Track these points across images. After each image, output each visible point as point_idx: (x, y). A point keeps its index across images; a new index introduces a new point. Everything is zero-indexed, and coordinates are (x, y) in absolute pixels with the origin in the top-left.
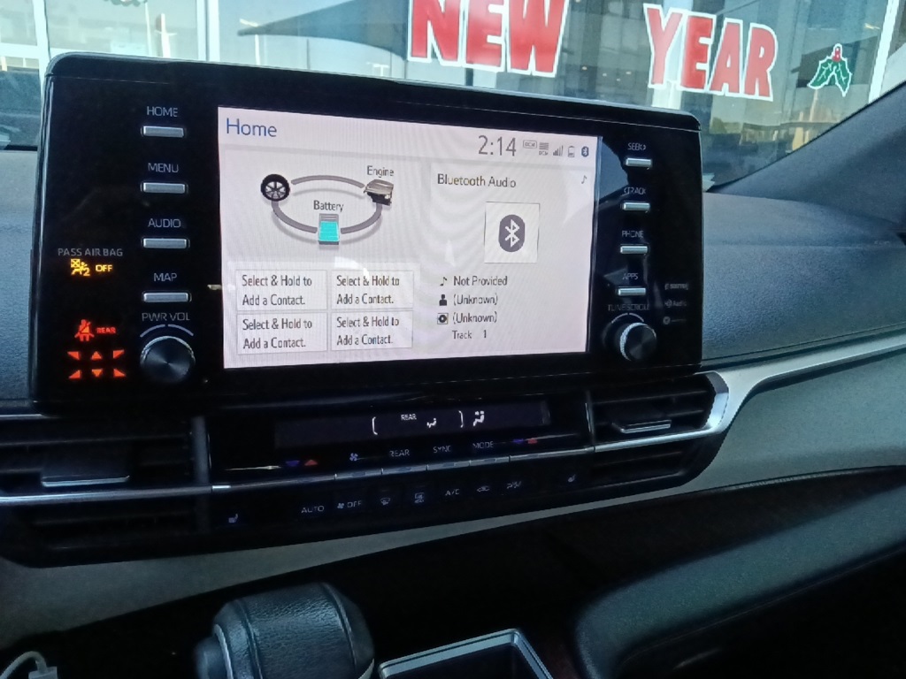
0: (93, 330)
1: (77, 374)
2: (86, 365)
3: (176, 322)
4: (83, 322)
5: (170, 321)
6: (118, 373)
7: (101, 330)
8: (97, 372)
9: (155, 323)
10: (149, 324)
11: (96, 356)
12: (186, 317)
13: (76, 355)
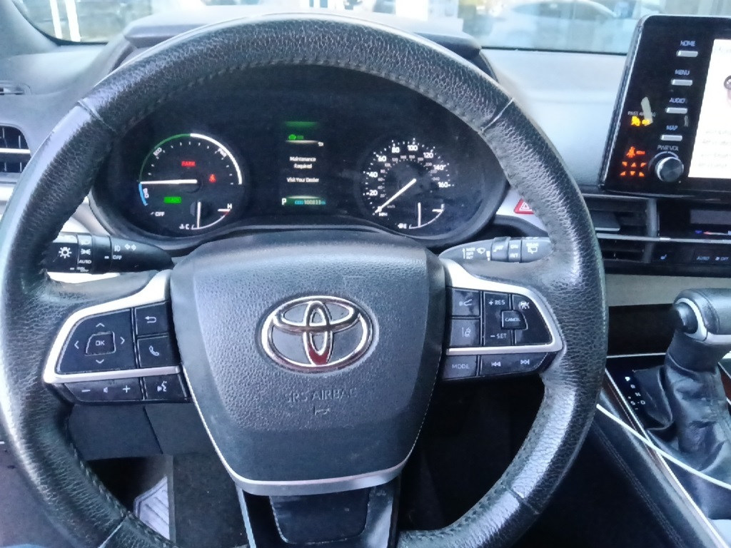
0: (635, 152)
1: (623, 174)
2: (628, 169)
3: (672, 151)
4: (632, 148)
5: (669, 150)
6: (641, 174)
7: (638, 152)
8: (632, 173)
9: (663, 151)
10: (660, 151)
11: (634, 165)
12: (677, 149)
13: (625, 164)
